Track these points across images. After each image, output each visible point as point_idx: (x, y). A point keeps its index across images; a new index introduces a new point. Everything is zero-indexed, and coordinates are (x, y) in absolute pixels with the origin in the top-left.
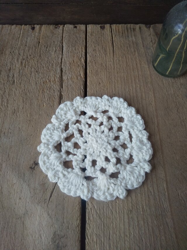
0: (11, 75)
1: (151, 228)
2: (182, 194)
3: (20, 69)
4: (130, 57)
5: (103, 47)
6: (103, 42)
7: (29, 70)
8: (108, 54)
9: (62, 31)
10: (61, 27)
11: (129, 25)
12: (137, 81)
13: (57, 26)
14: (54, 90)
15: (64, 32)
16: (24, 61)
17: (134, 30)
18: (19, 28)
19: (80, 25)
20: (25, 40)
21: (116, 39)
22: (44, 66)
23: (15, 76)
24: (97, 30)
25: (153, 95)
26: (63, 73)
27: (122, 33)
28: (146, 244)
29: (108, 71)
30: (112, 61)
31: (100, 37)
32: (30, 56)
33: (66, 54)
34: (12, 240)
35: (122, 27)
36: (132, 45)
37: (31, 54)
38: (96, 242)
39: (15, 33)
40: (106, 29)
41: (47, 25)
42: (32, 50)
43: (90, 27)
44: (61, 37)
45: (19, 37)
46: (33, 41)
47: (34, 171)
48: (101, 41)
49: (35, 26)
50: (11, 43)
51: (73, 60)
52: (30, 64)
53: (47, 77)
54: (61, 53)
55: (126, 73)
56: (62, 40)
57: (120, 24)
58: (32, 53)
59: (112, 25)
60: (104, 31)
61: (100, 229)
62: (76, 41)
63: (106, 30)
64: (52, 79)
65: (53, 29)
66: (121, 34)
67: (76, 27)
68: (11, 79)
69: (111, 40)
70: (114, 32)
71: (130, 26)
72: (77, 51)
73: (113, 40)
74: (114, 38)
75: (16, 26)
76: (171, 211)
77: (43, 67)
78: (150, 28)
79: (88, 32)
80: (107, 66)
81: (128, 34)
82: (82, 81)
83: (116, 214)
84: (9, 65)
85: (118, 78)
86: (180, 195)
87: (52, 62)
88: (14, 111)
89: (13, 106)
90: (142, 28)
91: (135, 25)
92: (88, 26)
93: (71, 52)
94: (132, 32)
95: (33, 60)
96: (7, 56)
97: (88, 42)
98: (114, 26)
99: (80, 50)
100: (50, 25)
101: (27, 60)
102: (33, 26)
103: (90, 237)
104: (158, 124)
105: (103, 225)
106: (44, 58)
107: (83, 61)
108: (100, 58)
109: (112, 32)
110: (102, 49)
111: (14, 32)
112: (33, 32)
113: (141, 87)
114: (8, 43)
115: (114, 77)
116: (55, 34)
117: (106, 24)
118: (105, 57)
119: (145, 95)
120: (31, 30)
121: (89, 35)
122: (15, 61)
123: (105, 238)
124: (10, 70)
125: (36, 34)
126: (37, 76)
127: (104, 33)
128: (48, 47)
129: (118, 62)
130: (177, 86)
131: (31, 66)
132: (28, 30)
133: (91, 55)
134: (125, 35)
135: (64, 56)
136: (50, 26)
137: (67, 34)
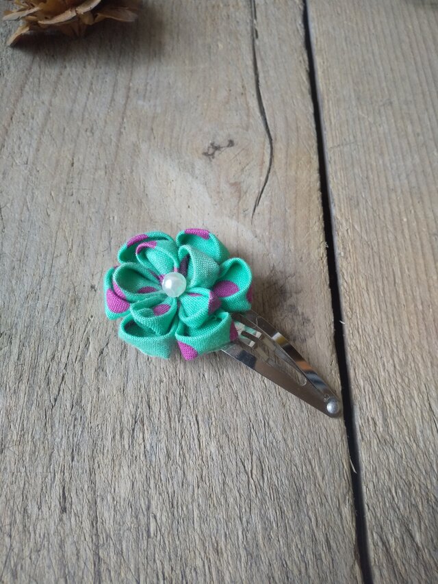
38: (367, 288)
47: (214, 160)
61: (372, 266)
83: (404, 241)
103: (351, 279)
105: (378, 258)
123: (386, 282)
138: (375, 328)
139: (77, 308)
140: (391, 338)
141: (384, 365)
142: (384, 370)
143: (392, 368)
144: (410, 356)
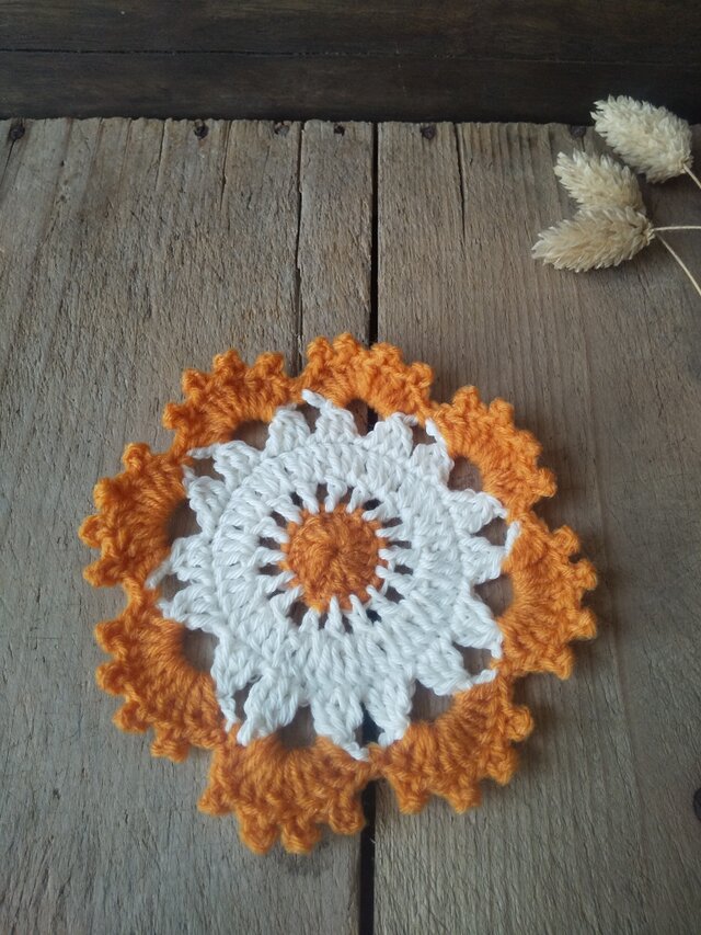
0: (139, 287)
1: (565, 757)
2: (661, 664)
3: (167, 269)
4: (515, 237)
5: (429, 201)
6: (429, 183)
7: (194, 272)
8: (446, 226)
9: (296, 144)
10: (294, 126)
11: (515, 126)
12: (537, 314)
13: (279, 124)
14: (275, 341)
15: (303, 146)
16: (178, 245)
17: (532, 142)
18: (157, 129)
19: (356, 124)
20: (178, 170)
21: (472, 174)
22: (244, 261)
23: (152, 292)
24: (410, 143)
25: (584, 362)
26: (302, 285)
27: (493, 155)
28: (550, 799)
29: (444, 280)
30: (459, 248)
31: (419, 168)
32: (196, 226)
33: (311, 225)
34: (166, 777)
35: (491, 132)
36: (523, 195)
37: (198, 221)
39: (146, 146)
40: (439, 139)
41: (248, 122)
42: (202, 207)
43: (388, 132)
44: (295, 166)
45: (158, 162)
46: (203, 175)
48: (424, 181)
49: (209, 123)
50: (131, 183)
51: (335, 244)
52: (197, 252)
53: (253, 299)
54: (295, 219)
55: (503, 290)
56: (298, 174)
57: (487, 122)
58: (201, 218)
59: (459, 125)
60: (433, 146)
62: (341, 179)
63: (439, 144)
64: (269, 305)
65: (266, 136)
66: (488, 158)
67: (341, 130)
68: (139, 301)
69: (455, 179)
70: (465, 149)
71: (519, 129)
72: (346, 214)
73: (461, 178)
74: (467, 170)
75: (147, 124)
76: (627, 712)
77: (240, 266)
78: (585, 138)
79: (379, 147)
80: (443, 264)
81: (511, 158)
82: (363, 313)
84: (130, 253)
85: (477, 304)
86: (653, 665)
87: (268, 248)
88: (154, 404)
89: (151, 390)
90: (557, 138)
91: (536, 126)
92: (380, 125)
93: (327, 216)
94: (526, 150)
95: (207, 241)
96: (124, 226)
97: (380, 184)
98: (465, 129)
99: (356, 209)
100: (255, 121)
101: (187, 240)
102: (201, 125)
104: (597, 456)
106: (241, 234)
107: (365, 245)
108: (422, 239)
109: (458, 149)
110: (428, 206)
111: (139, 143)
112: (201, 145)
113: (549, 334)
114: (122, 179)
115: (464, 302)
116: (274, 154)
117: (440, 120)
118: (435, 236)
119: (561, 363)
120: (196, 137)
121: (384, 158)
122: (151, 243)
124: (134, 271)
125: (213, 151)
126: (221, 292)
127: (435, 155)
128: (253, 198)
129: (476, 252)
130: (663, 335)
131: (201, 259)
132: (186, 139)
133: (391, 228)
134: (502, 161)
135: (306, 229)
136: (257, 126)
137: (313, 156)
138: (411, 851)
139: (36, 825)
140: (429, 867)
141: (416, 907)
142: (415, 915)
143: (426, 912)
144: (451, 895)
